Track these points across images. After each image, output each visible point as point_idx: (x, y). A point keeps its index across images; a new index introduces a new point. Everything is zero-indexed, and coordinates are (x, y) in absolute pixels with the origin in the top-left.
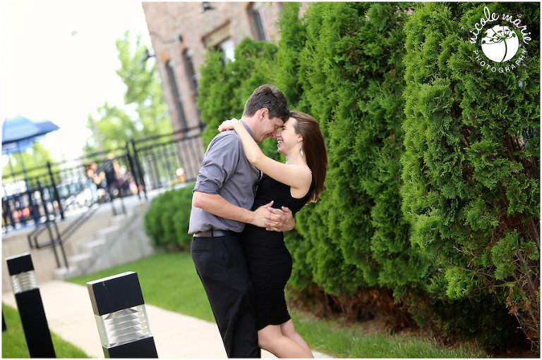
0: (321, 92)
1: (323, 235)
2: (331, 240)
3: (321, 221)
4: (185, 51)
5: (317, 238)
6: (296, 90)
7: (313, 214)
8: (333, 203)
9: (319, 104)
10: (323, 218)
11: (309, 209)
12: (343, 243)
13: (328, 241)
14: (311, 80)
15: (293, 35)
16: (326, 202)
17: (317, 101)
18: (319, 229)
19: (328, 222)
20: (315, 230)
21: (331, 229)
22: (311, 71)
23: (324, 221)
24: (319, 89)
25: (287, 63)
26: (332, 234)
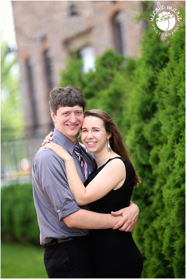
0: (173, 115)
1: (157, 250)
2: (164, 256)
3: (157, 236)
4: (45, 52)
5: (150, 251)
6: (149, 108)
7: (150, 228)
8: (171, 222)
9: (169, 125)
10: (159, 233)
11: (147, 222)
12: (175, 261)
13: (161, 256)
14: (165, 101)
15: (154, 55)
16: (164, 219)
17: (168, 122)
18: (154, 243)
19: (163, 238)
20: (150, 244)
21: (165, 246)
22: (167, 93)
23: (160, 237)
24: (172, 111)
25: (144, 81)
26: (166, 251)
